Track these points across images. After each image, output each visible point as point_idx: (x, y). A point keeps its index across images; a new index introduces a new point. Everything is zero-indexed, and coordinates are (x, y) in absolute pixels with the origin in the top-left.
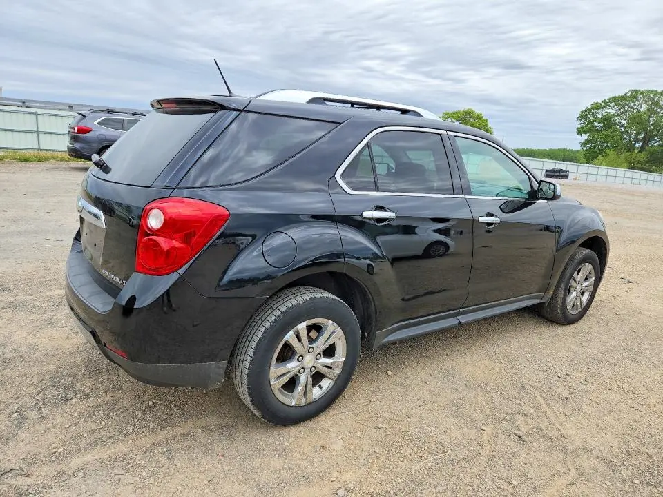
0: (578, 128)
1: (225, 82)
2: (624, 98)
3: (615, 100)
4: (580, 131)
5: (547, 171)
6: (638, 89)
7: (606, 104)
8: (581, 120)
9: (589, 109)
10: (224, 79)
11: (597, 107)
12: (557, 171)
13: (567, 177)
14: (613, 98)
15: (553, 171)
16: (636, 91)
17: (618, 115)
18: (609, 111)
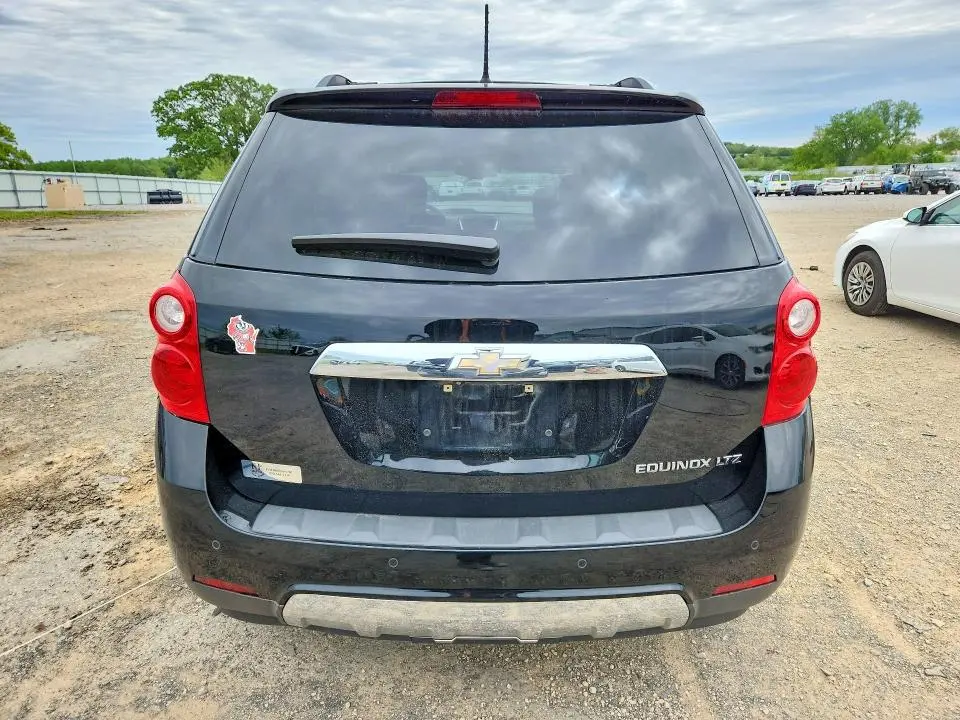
0: (158, 128)
2: (204, 85)
3: (195, 86)
4: (162, 132)
5: (150, 194)
6: (220, 73)
7: (185, 91)
8: (158, 116)
9: (163, 100)
11: (172, 96)
12: (165, 193)
13: (180, 200)
14: (190, 84)
15: (159, 193)
16: (218, 76)
17: (206, 109)
18: (191, 102)
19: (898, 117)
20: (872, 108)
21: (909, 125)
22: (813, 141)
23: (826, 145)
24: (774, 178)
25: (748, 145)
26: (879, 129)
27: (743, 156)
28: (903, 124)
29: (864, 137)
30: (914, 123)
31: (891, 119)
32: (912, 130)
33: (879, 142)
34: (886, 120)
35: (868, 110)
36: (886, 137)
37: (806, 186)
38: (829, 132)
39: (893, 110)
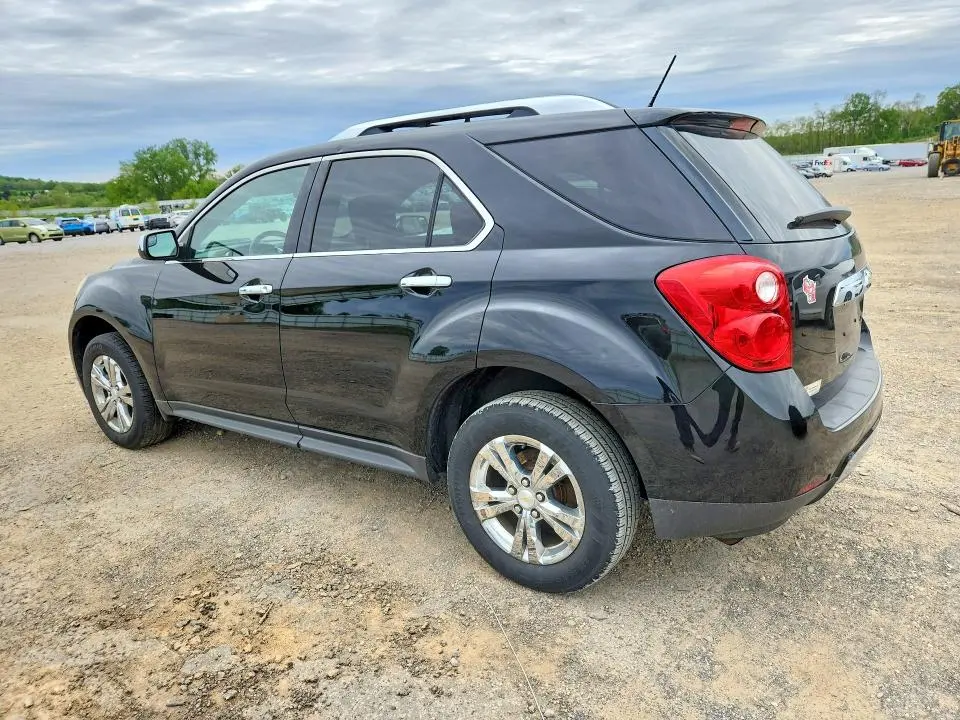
1: (661, 85)
10: (662, 82)
19: (197, 155)
20: (171, 146)
21: (208, 163)
22: (122, 177)
23: (138, 180)
24: (125, 213)
25: (46, 179)
26: (183, 165)
27: (43, 193)
28: (202, 162)
29: (173, 172)
30: (211, 160)
31: (191, 156)
32: (212, 167)
33: (186, 178)
34: (187, 157)
35: (167, 148)
36: (192, 173)
37: (158, 220)
38: (137, 167)
39: (189, 148)
